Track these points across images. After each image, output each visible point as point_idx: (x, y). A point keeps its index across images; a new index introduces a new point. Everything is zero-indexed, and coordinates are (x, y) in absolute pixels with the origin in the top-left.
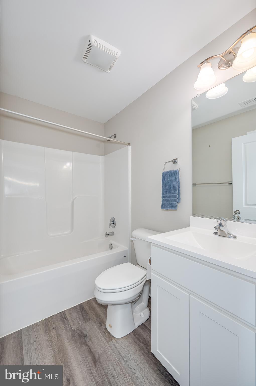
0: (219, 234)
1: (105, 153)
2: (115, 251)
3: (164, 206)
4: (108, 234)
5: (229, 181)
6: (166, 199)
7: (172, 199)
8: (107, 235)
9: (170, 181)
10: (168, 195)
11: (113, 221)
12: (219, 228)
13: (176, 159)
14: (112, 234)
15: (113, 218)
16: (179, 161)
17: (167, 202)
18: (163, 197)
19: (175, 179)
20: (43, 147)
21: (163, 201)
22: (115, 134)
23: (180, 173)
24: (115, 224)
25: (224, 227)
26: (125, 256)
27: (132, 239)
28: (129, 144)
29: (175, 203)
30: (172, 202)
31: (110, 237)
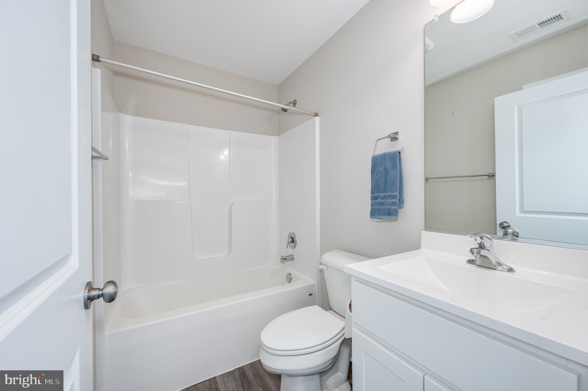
0: (477, 264)
1: (279, 131)
2: (295, 286)
3: (374, 213)
4: (285, 259)
5: (490, 171)
6: (378, 201)
7: (389, 201)
8: (282, 259)
9: (386, 170)
10: (382, 195)
11: (293, 239)
12: (479, 253)
13: (397, 133)
14: (291, 258)
15: (293, 234)
16: (400, 136)
17: (380, 207)
18: (373, 198)
19: (394, 166)
20: (186, 125)
21: (372, 205)
22: (295, 100)
23: (402, 155)
24: (296, 243)
25: (489, 251)
26: (311, 295)
27: (321, 267)
28: (316, 115)
29: (393, 207)
30: (389, 207)
31: (287, 263)
